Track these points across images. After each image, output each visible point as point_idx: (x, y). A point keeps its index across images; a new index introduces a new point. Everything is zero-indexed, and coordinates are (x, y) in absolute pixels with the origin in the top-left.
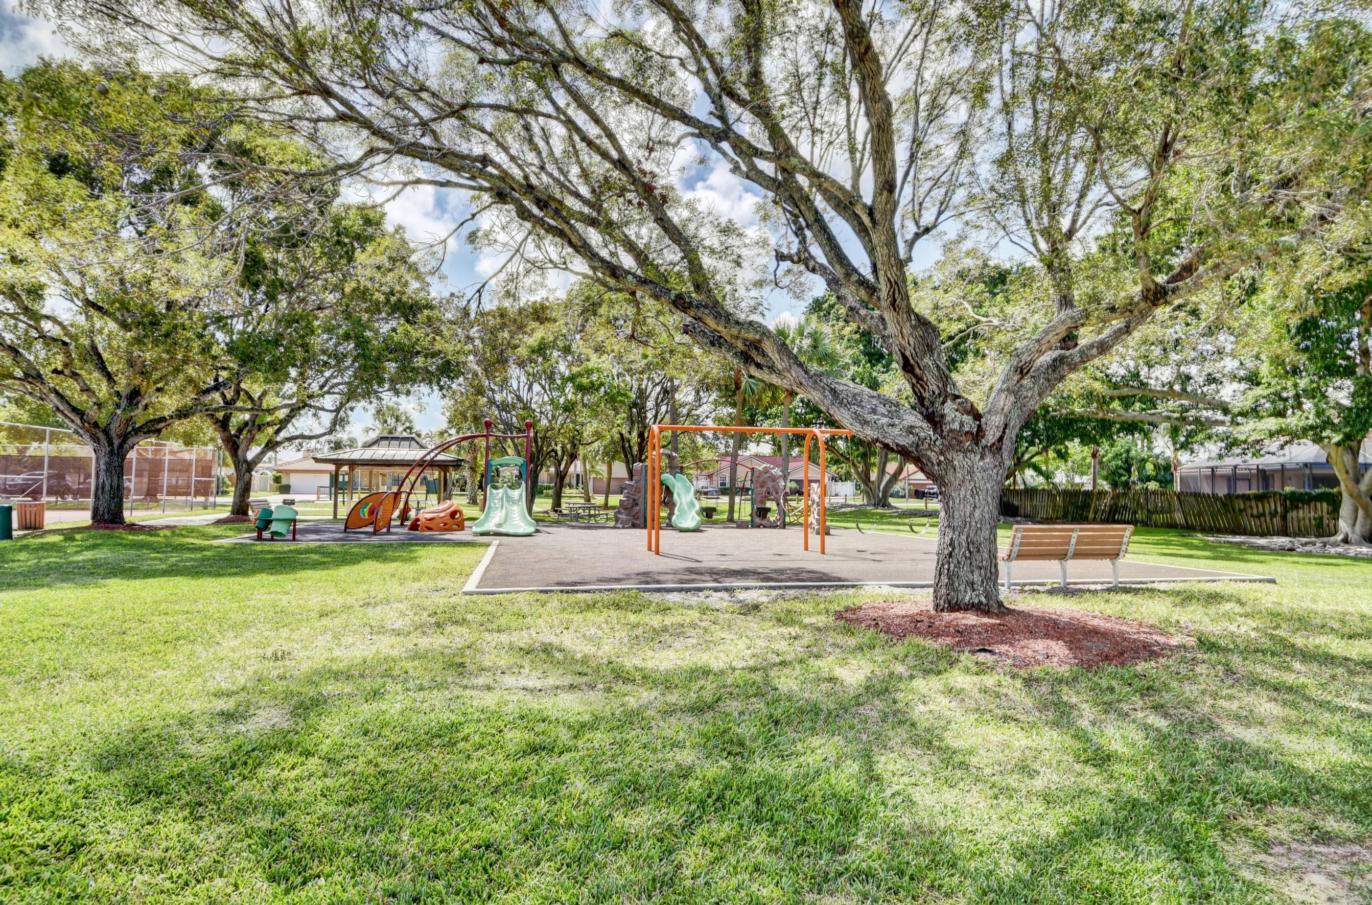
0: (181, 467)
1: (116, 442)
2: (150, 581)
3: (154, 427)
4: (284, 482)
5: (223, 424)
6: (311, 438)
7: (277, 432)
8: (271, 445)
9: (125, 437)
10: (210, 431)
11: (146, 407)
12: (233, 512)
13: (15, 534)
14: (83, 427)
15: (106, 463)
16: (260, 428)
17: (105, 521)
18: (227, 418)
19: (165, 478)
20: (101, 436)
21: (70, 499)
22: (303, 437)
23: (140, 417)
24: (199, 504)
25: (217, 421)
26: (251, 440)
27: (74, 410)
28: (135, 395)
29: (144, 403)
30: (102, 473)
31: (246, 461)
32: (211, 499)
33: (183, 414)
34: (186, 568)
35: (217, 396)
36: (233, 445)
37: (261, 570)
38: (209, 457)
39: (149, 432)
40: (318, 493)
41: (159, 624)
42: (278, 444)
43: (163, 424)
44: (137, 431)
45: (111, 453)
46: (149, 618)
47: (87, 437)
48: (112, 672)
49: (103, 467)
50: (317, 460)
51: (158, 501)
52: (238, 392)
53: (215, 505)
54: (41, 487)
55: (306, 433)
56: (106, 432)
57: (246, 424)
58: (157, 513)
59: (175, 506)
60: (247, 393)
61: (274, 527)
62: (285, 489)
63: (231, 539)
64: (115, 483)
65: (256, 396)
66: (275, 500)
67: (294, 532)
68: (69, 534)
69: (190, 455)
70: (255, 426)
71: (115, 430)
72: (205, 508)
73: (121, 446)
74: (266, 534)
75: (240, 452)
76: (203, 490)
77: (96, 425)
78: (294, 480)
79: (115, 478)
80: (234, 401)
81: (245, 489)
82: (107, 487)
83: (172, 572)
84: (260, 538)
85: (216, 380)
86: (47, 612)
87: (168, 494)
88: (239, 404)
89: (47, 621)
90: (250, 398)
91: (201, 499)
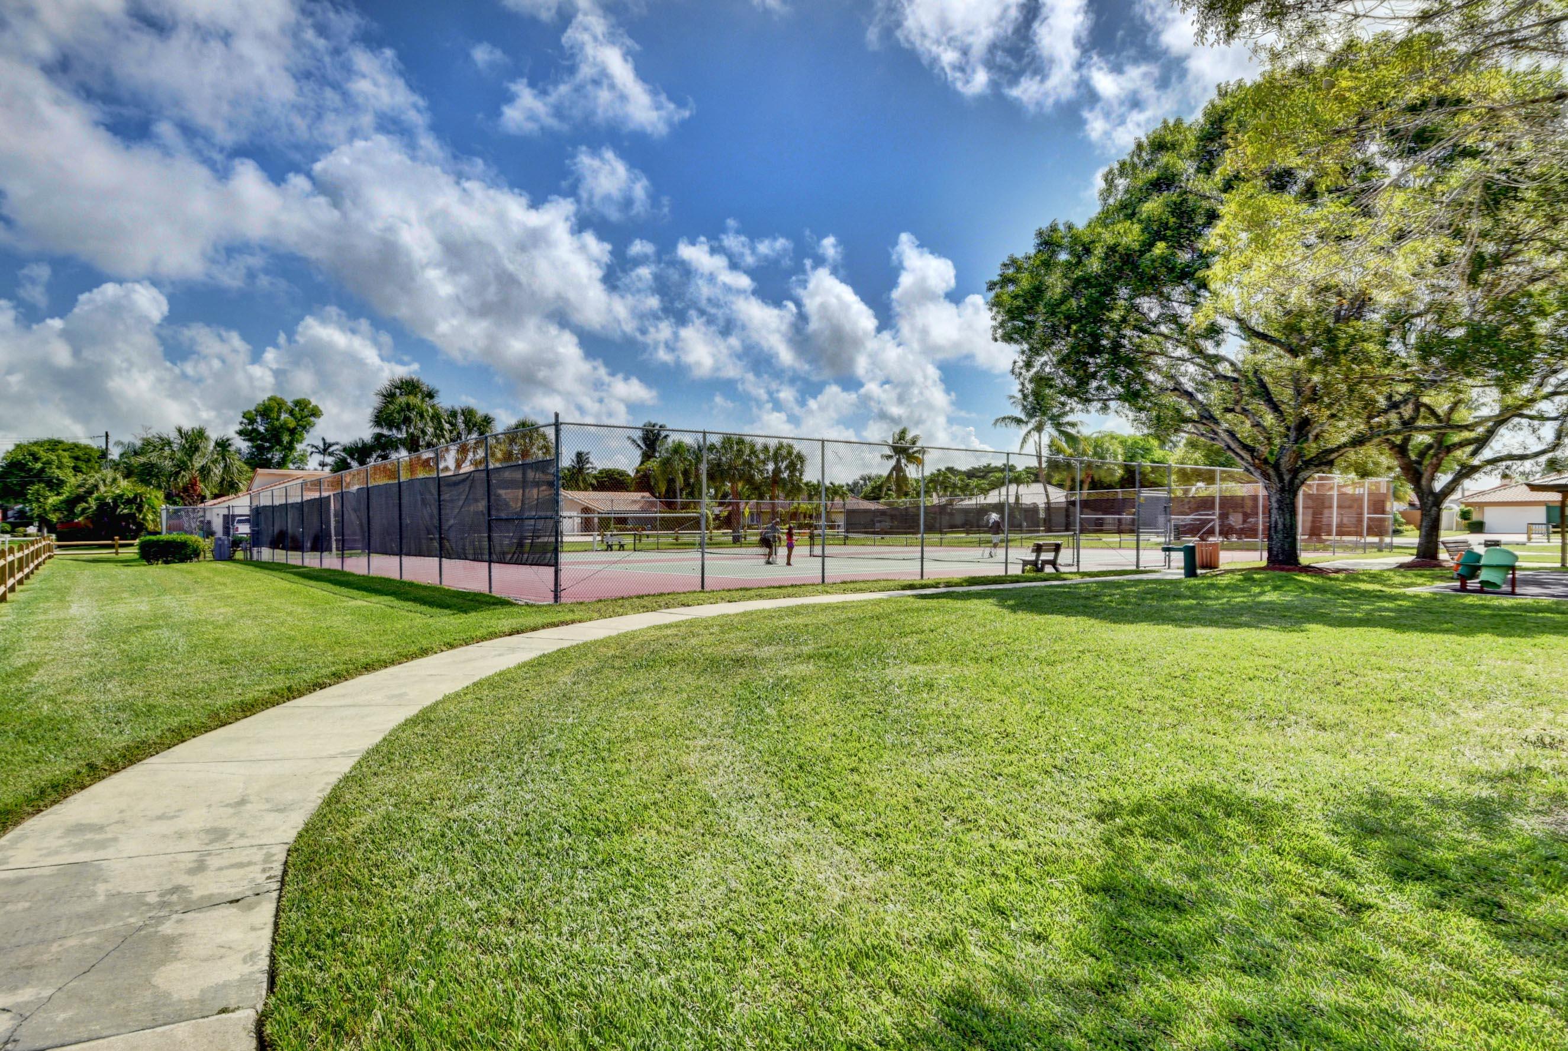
0: (1349, 503)
1: (1287, 478)
2: (1348, 631)
3: (1325, 461)
4: (1475, 517)
5: (1401, 450)
6: (1523, 457)
7: (1474, 453)
8: (1467, 471)
9: (1295, 472)
10: (1386, 459)
11: (1317, 437)
12: (1418, 556)
13: (1199, 571)
14: (1253, 465)
15: (1278, 501)
16: (1449, 449)
17: (1281, 562)
18: (1407, 440)
19: (1334, 517)
20: (1271, 472)
21: (1234, 538)
22: (1511, 457)
23: (1312, 449)
24: (1372, 545)
25: (1393, 446)
26: (1436, 467)
27: (1245, 447)
28: (1304, 425)
29: (1314, 433)
30: (1274, 511)
31: (1431, 492)
32: (1387, 540)
33: (1358, 441)
34: (1383, 618)
35: (1393, 416)
36: (1414, 473)
37: (1482, 630)
38: (1383, 490)
39: (1320, 464)
40: (1529, 533)
41: (1378, 680)
42: (1475, 469)
43: (1335, 455)
44: (1308, 464)
45: (1282, 490)
46: (1362, 671)
47: (1257, 474)
48: (1341, 725)
49: (1275, 505)
50: (1533, 488)
51: (1323, 541)
52: (1418, 406)
53: (1391, 547)
54: (1213, 528)
55: (1515, 452)
56: (1276, 466)
57: (1429, 447)
58: (1328, 555)
59: (1345, 547)
60: (1429, 407)
61: (1484, 575)
62: (1477, 527)
63: (1424, 588)
64: (1288, 521)
65: (1441, 411)
66: (1476, 542)
67: (1513, 582)
68: (1248, 575)
69: (1363, 489)
70: (1442, 448)
71: (1285, 463)
72: (1380, 550)
73: (1291, 482)
74: (1473, 584)
75: (1424, 482)
76: (1377, 529)
77: (1266, 461)
78: (1490, 516)
79: (1288, 516)
80: (1413, 419)
81: (1431, 529)
82: (1280, 526)
83: (1367, 621)
84: (1463, 589)
85: (1389, 397)
86: (1254, 652)
87: (1340, 533)
88: (1420, 423)
89: (1259, 661)
90: (1433, 412)
91: (1376, 539)
